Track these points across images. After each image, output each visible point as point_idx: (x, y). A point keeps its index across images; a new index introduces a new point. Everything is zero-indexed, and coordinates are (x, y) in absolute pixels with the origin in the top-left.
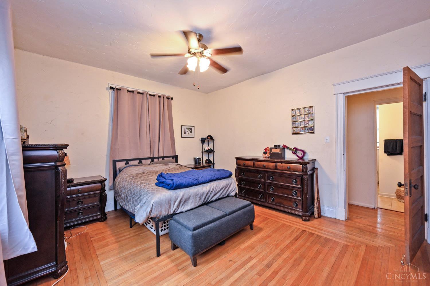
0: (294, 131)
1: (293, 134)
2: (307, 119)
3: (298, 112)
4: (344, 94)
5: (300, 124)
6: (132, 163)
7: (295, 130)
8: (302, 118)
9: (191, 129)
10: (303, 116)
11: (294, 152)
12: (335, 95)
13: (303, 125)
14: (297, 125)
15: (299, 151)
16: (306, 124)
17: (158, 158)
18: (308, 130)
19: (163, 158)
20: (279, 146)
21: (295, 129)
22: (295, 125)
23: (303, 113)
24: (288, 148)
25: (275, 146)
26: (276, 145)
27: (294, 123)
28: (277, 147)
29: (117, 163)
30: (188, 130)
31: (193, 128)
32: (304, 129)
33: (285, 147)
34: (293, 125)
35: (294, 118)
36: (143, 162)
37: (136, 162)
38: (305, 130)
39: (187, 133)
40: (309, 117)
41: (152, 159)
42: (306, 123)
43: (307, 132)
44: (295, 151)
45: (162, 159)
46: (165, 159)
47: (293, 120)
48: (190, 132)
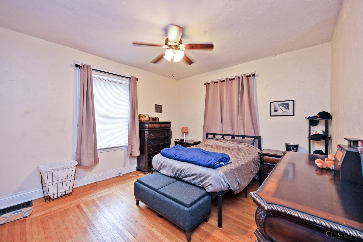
6: (217, 137)
9: (288, 105)
17: (238, 136)
19: (244, 137)
29: (208, 135)
30: (281, 107)
31: (291, 103)
36: (225, 138)
37: (220, 137)
39: (280, 111)
41: (233, 136)
45: (242, 138)
46: (246, 138)
48: (286, 108)
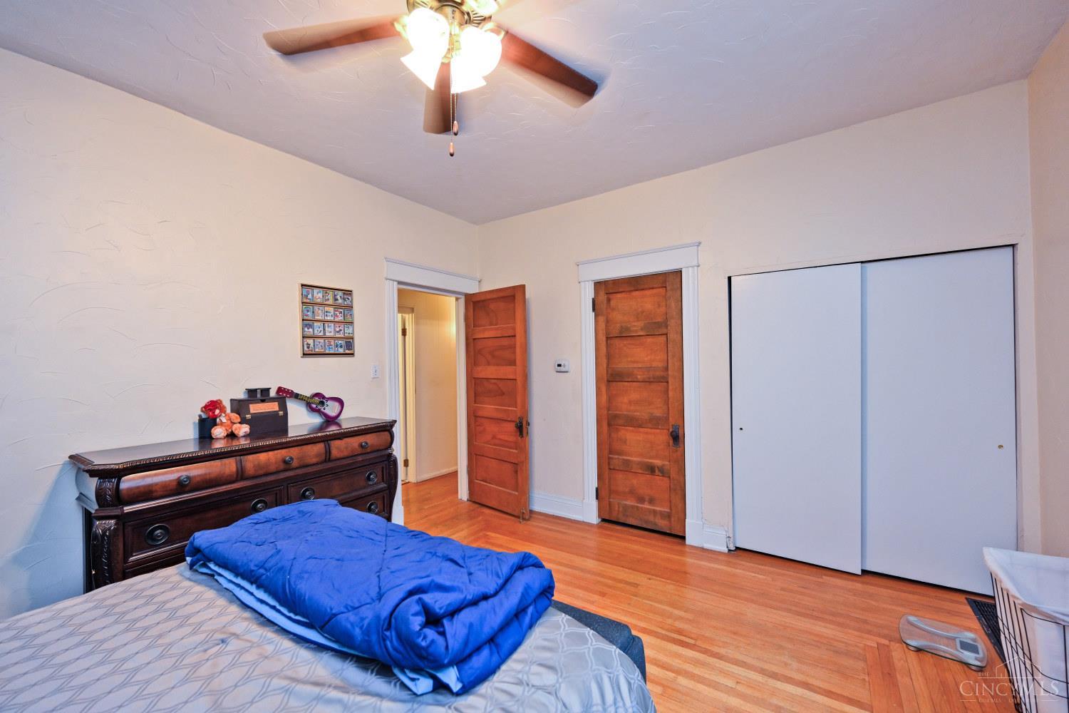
0: (308, 348)
1: (305, 355)
2: (340, 318)
3: (318, 295)
4: (400, 283)
5: (324, 329)
7: (312, 345)
8: (328, 314)
10: (331, 309)
11: (314, 406)
12: (387, 279)
13: (330, 332)
14: (316, 332)
15: (330, 403)
16: (338, 332)
18: (341, 347)
20: (265, 391)
21: (310, 341)
22: (311, 330)
23: (331, 302)
24: (296, 396)
25: (252, 392)
26: (255, 390)
27: (307, 323)
28: (259, 396)
32: (332, 343)
33: (284, 395)
34: (306, 329)
35: (308, 311)
38: (337, 347)
40: (344, 314)
42: (338, 329)
43: (341, 351)
44: (315, 403)
47: (307, 315)
